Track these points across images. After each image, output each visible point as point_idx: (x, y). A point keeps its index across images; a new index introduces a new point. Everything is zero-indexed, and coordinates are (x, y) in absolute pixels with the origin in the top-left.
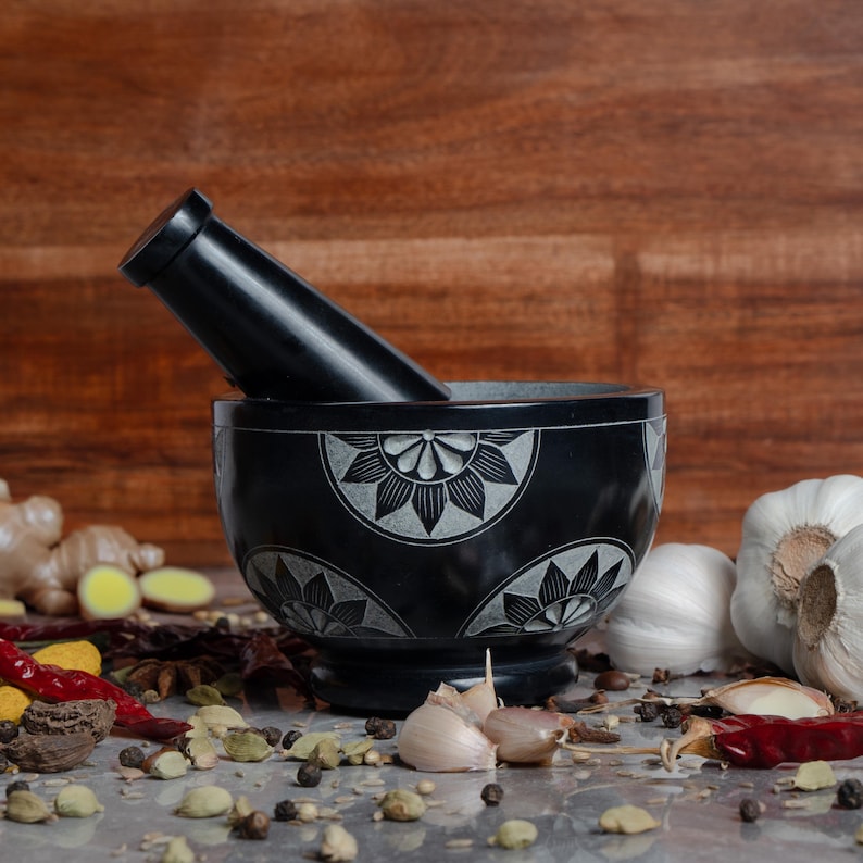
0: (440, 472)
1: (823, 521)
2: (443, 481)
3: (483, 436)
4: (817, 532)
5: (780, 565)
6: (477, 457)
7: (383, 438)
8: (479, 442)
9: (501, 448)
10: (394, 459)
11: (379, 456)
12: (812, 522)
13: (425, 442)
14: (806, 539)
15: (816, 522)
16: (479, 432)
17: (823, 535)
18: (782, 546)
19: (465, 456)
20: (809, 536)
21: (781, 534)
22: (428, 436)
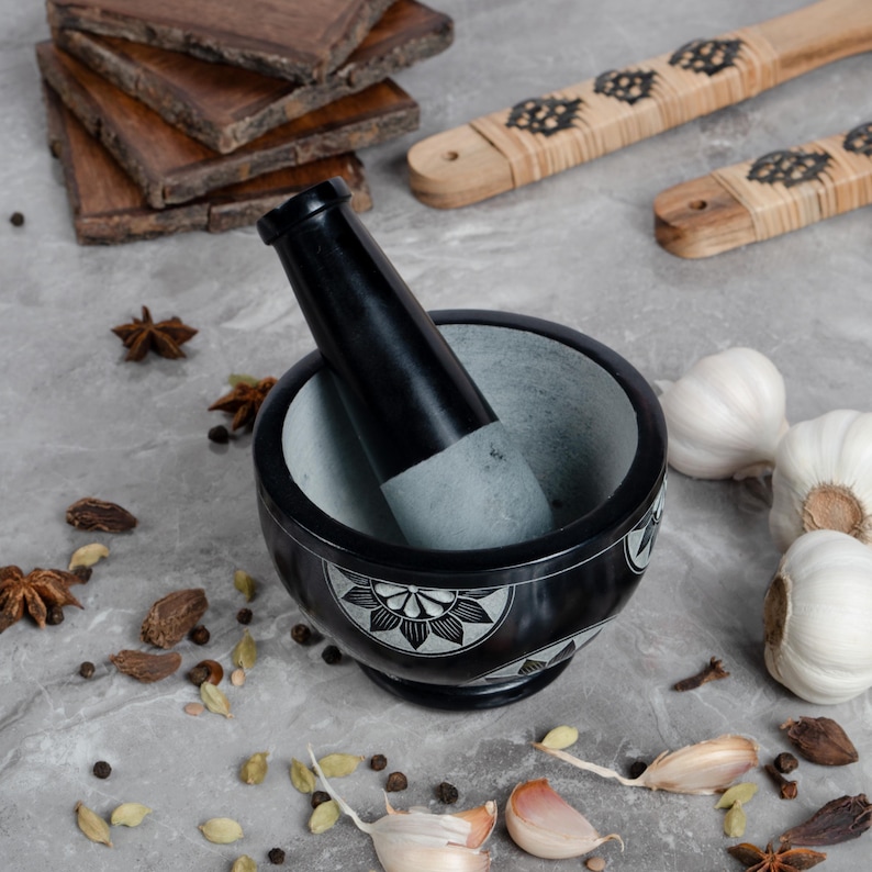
0: (423, 614)
1: (847, 483)
2: (427, 620)
3: (460, 594)
4: (841, 492)
5: (810, 515)
6: (456, 607)
7: (375, 583)
8: (458, 596)
9: (478, 601)
10: (384, 600)
11: (371, 593)
12: (837, 482)
13: (410, 594)
14: (831, 495)
15: (840, 482)
16: (457, 591)
17: (847, 495)
18: (811, 498)
19: (445, 606)
20: (835, 494)
21: (810, 486)
22: (413, 589)
